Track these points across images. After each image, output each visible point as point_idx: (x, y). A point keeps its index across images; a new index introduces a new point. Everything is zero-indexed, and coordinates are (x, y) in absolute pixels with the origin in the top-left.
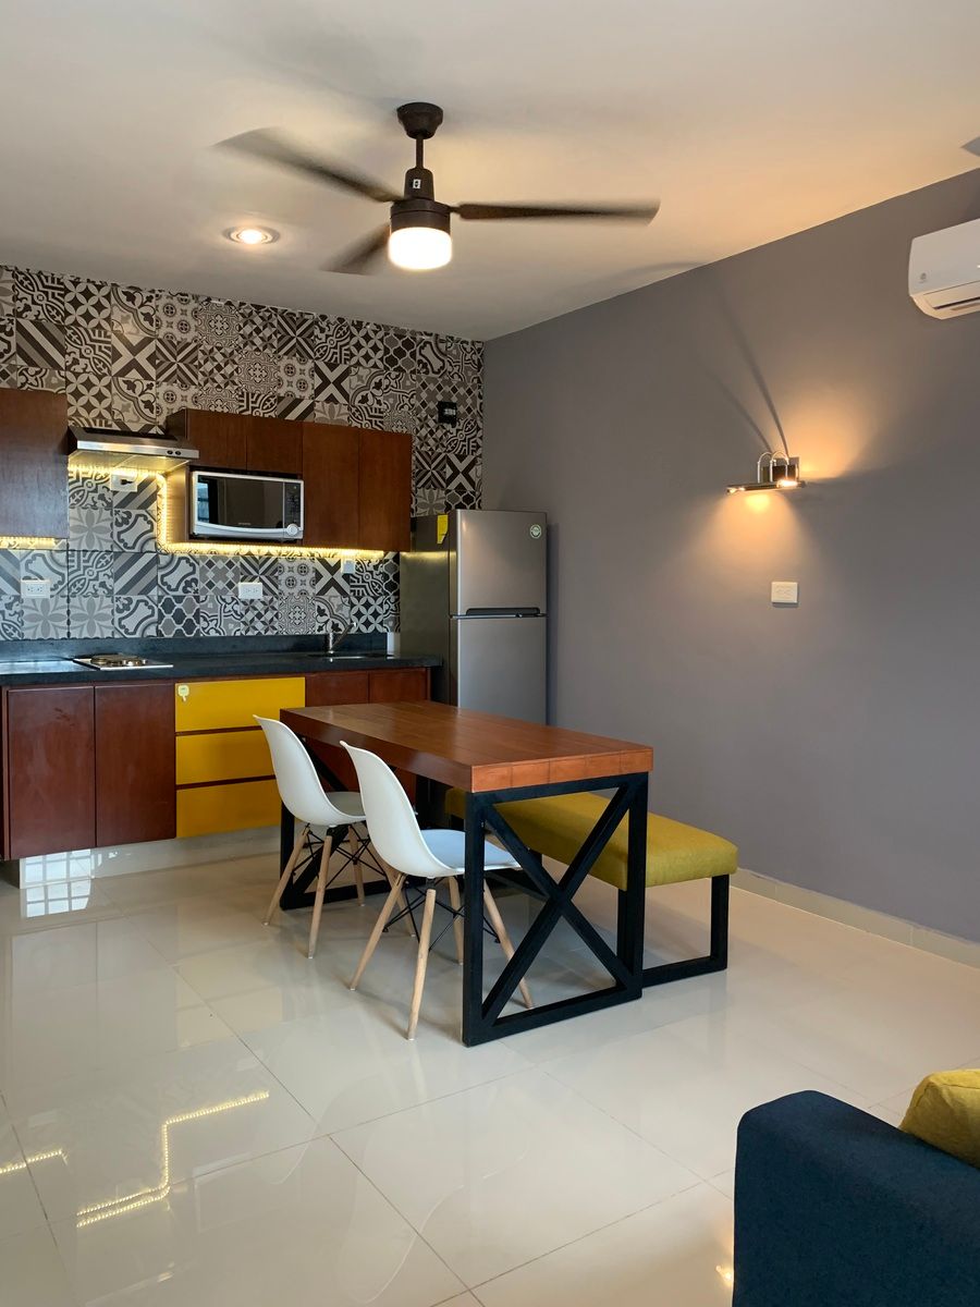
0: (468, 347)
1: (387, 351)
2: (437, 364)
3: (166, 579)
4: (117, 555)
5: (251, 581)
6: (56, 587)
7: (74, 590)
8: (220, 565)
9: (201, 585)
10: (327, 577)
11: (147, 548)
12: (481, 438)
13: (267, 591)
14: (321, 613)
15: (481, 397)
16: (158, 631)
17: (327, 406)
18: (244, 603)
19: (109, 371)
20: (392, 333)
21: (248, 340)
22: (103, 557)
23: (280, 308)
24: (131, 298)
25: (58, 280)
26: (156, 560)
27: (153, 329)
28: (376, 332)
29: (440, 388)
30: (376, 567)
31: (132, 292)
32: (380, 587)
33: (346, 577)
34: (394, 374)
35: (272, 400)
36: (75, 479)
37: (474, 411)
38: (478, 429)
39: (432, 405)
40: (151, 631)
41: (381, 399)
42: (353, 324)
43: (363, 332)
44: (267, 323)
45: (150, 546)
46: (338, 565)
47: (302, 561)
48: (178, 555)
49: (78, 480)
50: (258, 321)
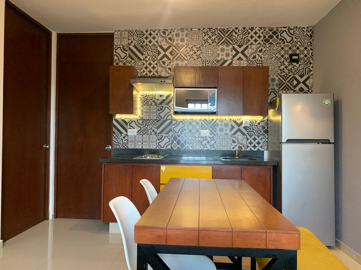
0: (305, 30)
1: (265, 37)
2: (289, 39)
3: (174, 129)
4: (158, 121)
5: (206, 129)
6: (139, 131)
7: (144, 132)
8: (194, 124)
9: (187, 131)
10: (236, 128)
11: (168, 118)
12: (312, 67)
13: (212, 133)
14: (234, 142)
15: (312, 50)
16: (172, 147)
17: (238, 61)
18: (203, 138)
19: (157, 59)
20: (267, 29)
21: (206, 41)
22: (154, 122)
23: (219, 28)
24: (164, 33)
25: (142, 31)
26: (171, 123)
27: (172, 42)
28: (259, 30)
29: (290, 48)
30: (259, 124)
31: (165, 31)
32: (261, 132)
33: (245, 128)
34: (268, 46)
35: (215, 62)
36: (145, 96)
37: (309, 56)
38: (311, 63)
39: (287, 56)
40: (169, 147)
41: (262, 56)
42: (249, 29)
43: (254, 31)
44: (213, 34)
45: (169, 118)
46: (242, 123)
47: (227, 122)
48: (179, 121)
49: (146, 96)
50: (210, 34)
